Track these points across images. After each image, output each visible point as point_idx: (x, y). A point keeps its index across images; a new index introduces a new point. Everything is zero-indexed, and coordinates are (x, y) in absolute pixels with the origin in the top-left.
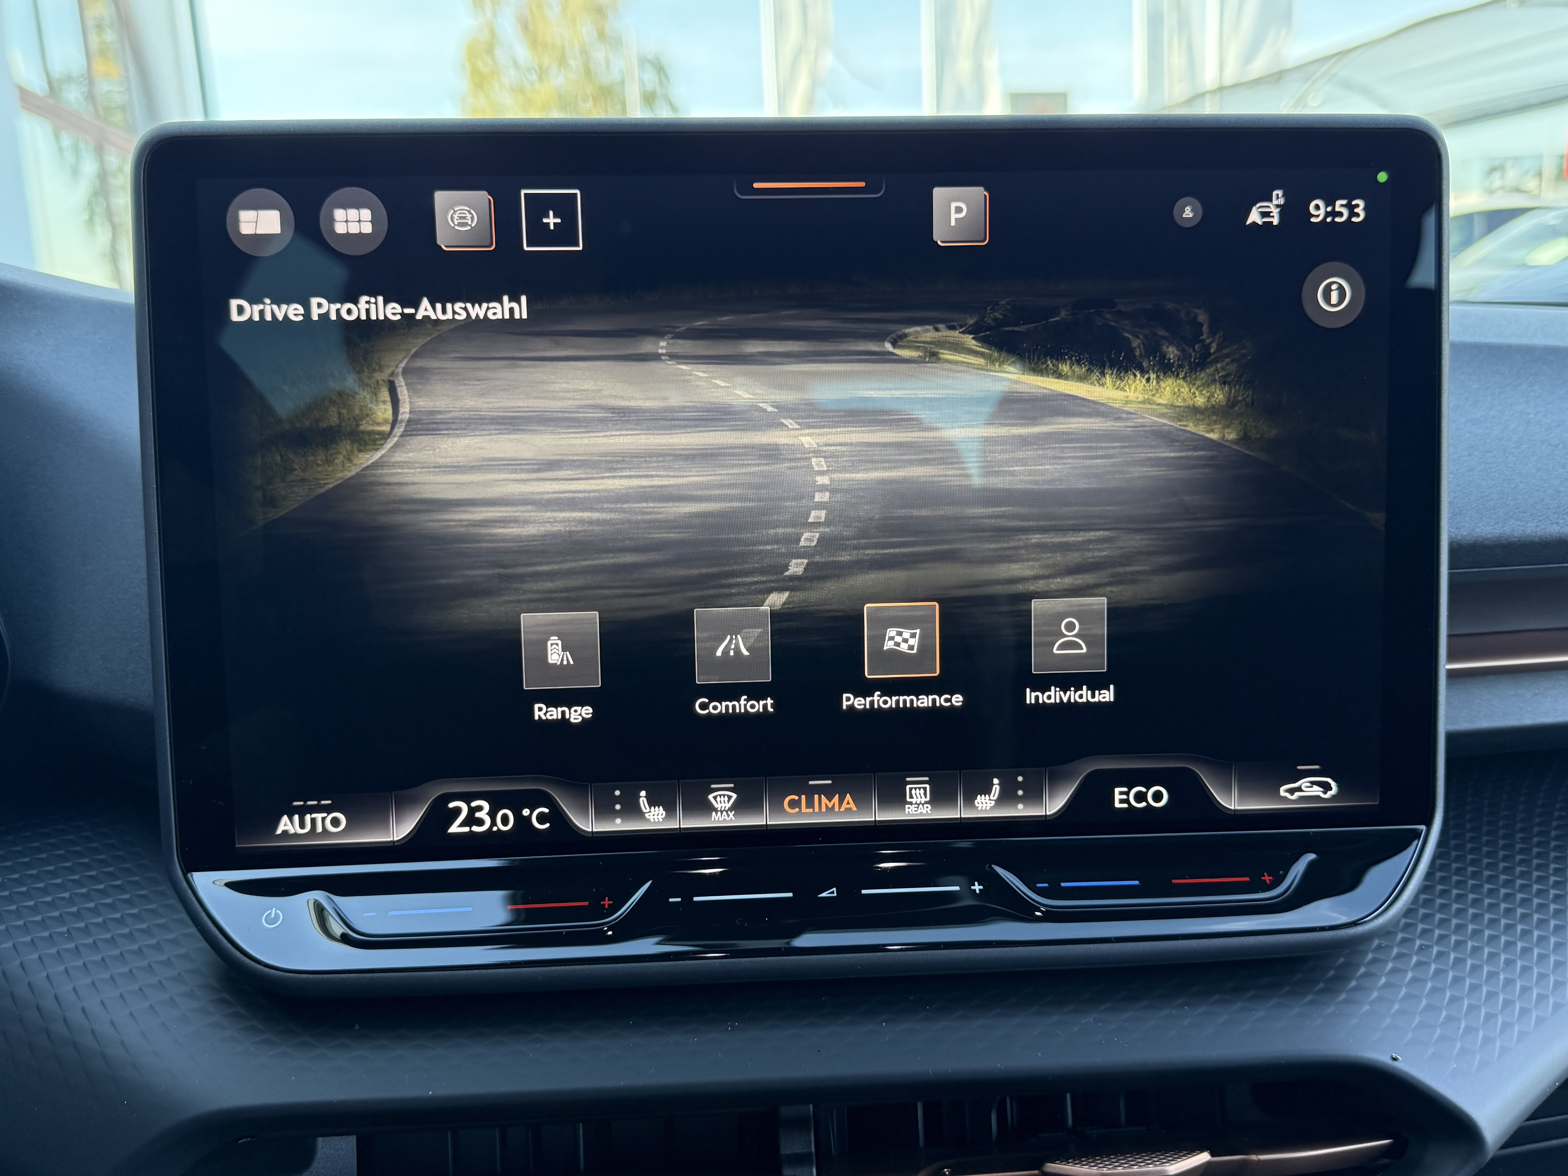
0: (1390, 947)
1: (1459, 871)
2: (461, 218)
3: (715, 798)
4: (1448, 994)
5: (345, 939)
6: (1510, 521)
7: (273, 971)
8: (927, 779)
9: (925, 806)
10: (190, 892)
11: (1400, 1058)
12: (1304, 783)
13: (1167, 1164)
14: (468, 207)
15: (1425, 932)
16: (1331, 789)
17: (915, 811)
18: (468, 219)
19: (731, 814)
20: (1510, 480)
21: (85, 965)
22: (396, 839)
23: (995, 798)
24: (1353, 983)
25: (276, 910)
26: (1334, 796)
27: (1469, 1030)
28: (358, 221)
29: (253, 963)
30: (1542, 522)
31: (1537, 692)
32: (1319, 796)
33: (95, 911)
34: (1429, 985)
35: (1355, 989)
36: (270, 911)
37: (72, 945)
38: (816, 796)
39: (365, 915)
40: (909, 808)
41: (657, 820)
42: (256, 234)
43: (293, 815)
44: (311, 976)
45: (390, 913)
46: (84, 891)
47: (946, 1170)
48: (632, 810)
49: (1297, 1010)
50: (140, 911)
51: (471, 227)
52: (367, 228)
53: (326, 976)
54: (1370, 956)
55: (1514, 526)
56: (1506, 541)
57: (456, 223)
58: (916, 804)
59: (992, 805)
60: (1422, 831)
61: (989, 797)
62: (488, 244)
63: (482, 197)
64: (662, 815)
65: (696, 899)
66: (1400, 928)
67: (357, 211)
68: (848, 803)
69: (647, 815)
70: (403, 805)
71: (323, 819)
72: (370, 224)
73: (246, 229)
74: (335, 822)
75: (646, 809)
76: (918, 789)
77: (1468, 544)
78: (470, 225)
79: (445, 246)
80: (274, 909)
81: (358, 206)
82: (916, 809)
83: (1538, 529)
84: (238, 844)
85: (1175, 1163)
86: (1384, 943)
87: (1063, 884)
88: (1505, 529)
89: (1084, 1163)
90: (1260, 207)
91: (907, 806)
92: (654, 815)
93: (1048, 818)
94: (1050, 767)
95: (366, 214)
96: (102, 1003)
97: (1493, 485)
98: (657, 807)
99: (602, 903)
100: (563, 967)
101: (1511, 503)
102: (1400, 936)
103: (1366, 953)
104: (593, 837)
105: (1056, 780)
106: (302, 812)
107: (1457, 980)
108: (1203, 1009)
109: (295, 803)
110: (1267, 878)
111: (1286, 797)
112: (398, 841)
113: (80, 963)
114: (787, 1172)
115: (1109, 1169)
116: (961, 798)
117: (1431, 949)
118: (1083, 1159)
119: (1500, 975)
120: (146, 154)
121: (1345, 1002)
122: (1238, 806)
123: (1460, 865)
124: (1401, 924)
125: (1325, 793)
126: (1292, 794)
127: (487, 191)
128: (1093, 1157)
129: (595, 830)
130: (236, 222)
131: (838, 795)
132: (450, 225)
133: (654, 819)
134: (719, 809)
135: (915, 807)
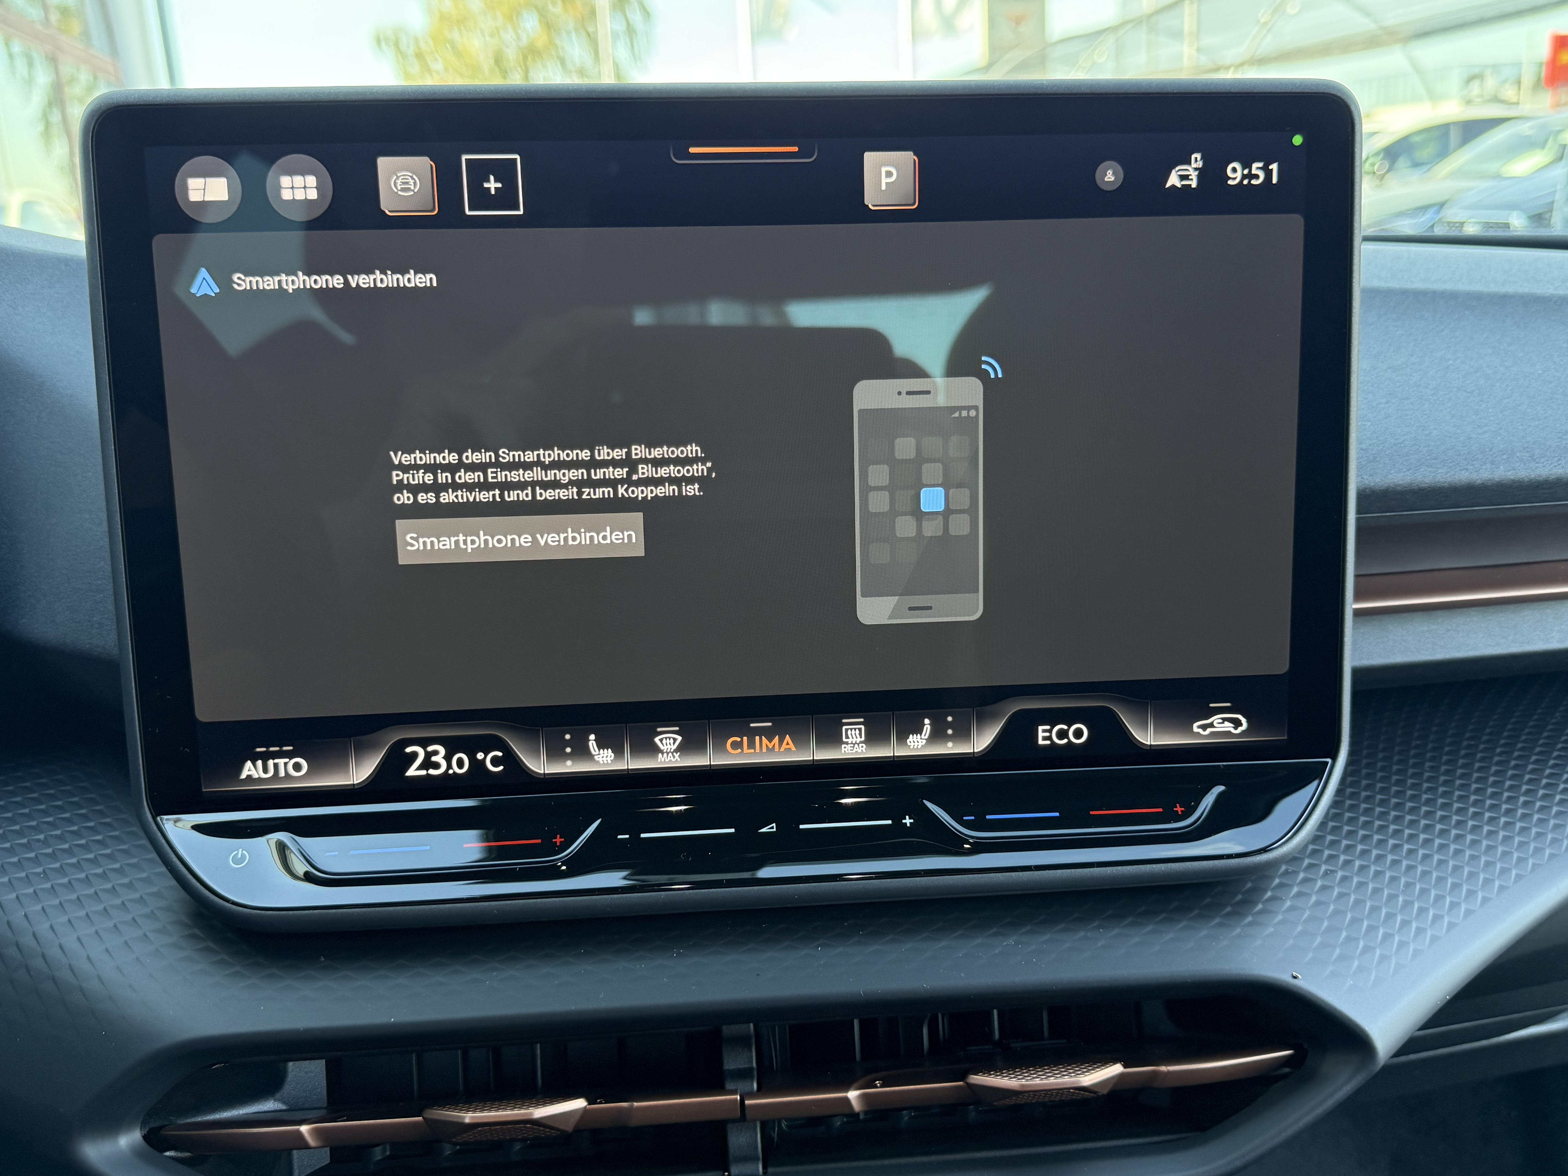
0: (1296, 873)
1: (1367, 799)
2: (403, 183)
3: (661, 740)
4: (1349, 916)
5: (309, 878)
6: (1421, 468)
7: (241, 909)
10: (160, 835)
11: (1300, 976)
12: (1216, 719)
13: (1081, 1076)
14: (411, 173)
15: (1331, 857)
16: (1241, 725)
17: (851, 750)
18: (411, 185)
19: (677, 755)
20: (1423, 426)
21: (61, 904)
22: (356, 782)
24: (1260, 906)
25: (242, 851)
26: (1244, 732)
27: (1367, 949)
29: (221, 901)
30: (1452, 468)
31: (1449, 628)
32: (1230, 732)
33: (70, 852)
34: (1332, 907)
35: (1261, 912)
36: (236, 852)
37: (48, 885)
38: (757, 738)
39: (328, 854)
41: (606, 762)
42: (204, 201)
43: (257, 760)
44: (276, 912)
45: (352, 853)
46: (58, 832)
47: (877, 1082)
48: (582, 752)
49: (1204, 932)
50: (112, 852)
51: (414, 193)
52: (313, 195)
53: (291, 912)
54: (1277, 881)
55: (1425, 472)
56: (1417, 487)
57: (399, 188)
59: (923, 743)
60: (1328, 762)
61: (921, 735)
62: (430, 208)
63: (424, 163)
64: (611, 757)
65: (643, 835)
66: (1307, 854)
67: (302, 178)
68: (788, 744)
69: (596, 757)
70: (362, 750)
71: (286, 764)
72: (315, 190)
73: (195, 196)
74: (297, 767)
75: (595, 751)
76: (853, 730)
77: (1380, 490)
78: (413, 191)
79: (390, 211)
80: (240, 850)
81: (303, 173)
83: (1448, 475)
84: (205, 788)
85: (1088, 1075)
86: (1291, 869)
87: (988, 817)
88: (1416, 475)
89: (1005, 1075)
92: (603, 757)
93: (975, 755)
94: (978, 708)
95: (311, 180)
96: (79, 939)
97: (1408, 432)
98: (606, 750)
99: (554, 840)
100: (517, 901)
101: (1424, 449)
102: (1307, 861)
103: (1272, 878)
104: (544, 778)
105: (983, 719)
106: (265, 757)
107: (1358, 903)
108: (1116, 931)
109: (258, 750)
110: (1179, 809)
111: (1199, 733)
112: (357, 784)
113: (56, 902)
114: (729, 1086)
115: (1027, 1080)
116: (894, 738)
117: (1335, 874)
118: (1004, 1071)
119: (1399, 897)
120: (93, 123)
121: (1250, 924)
122: (1153, 742)
123: (1368, 793)
124: (1308, 851)
125: (1236, 728)
126: (1205, 730)
127: (428, 157)
128: (1014, 1069)
129: (546, 772)
130: (185, 189)
131: (777, 736)
132: (393, 190)
133: (603, 760)
134: (665, 751)
135: (851, 747)
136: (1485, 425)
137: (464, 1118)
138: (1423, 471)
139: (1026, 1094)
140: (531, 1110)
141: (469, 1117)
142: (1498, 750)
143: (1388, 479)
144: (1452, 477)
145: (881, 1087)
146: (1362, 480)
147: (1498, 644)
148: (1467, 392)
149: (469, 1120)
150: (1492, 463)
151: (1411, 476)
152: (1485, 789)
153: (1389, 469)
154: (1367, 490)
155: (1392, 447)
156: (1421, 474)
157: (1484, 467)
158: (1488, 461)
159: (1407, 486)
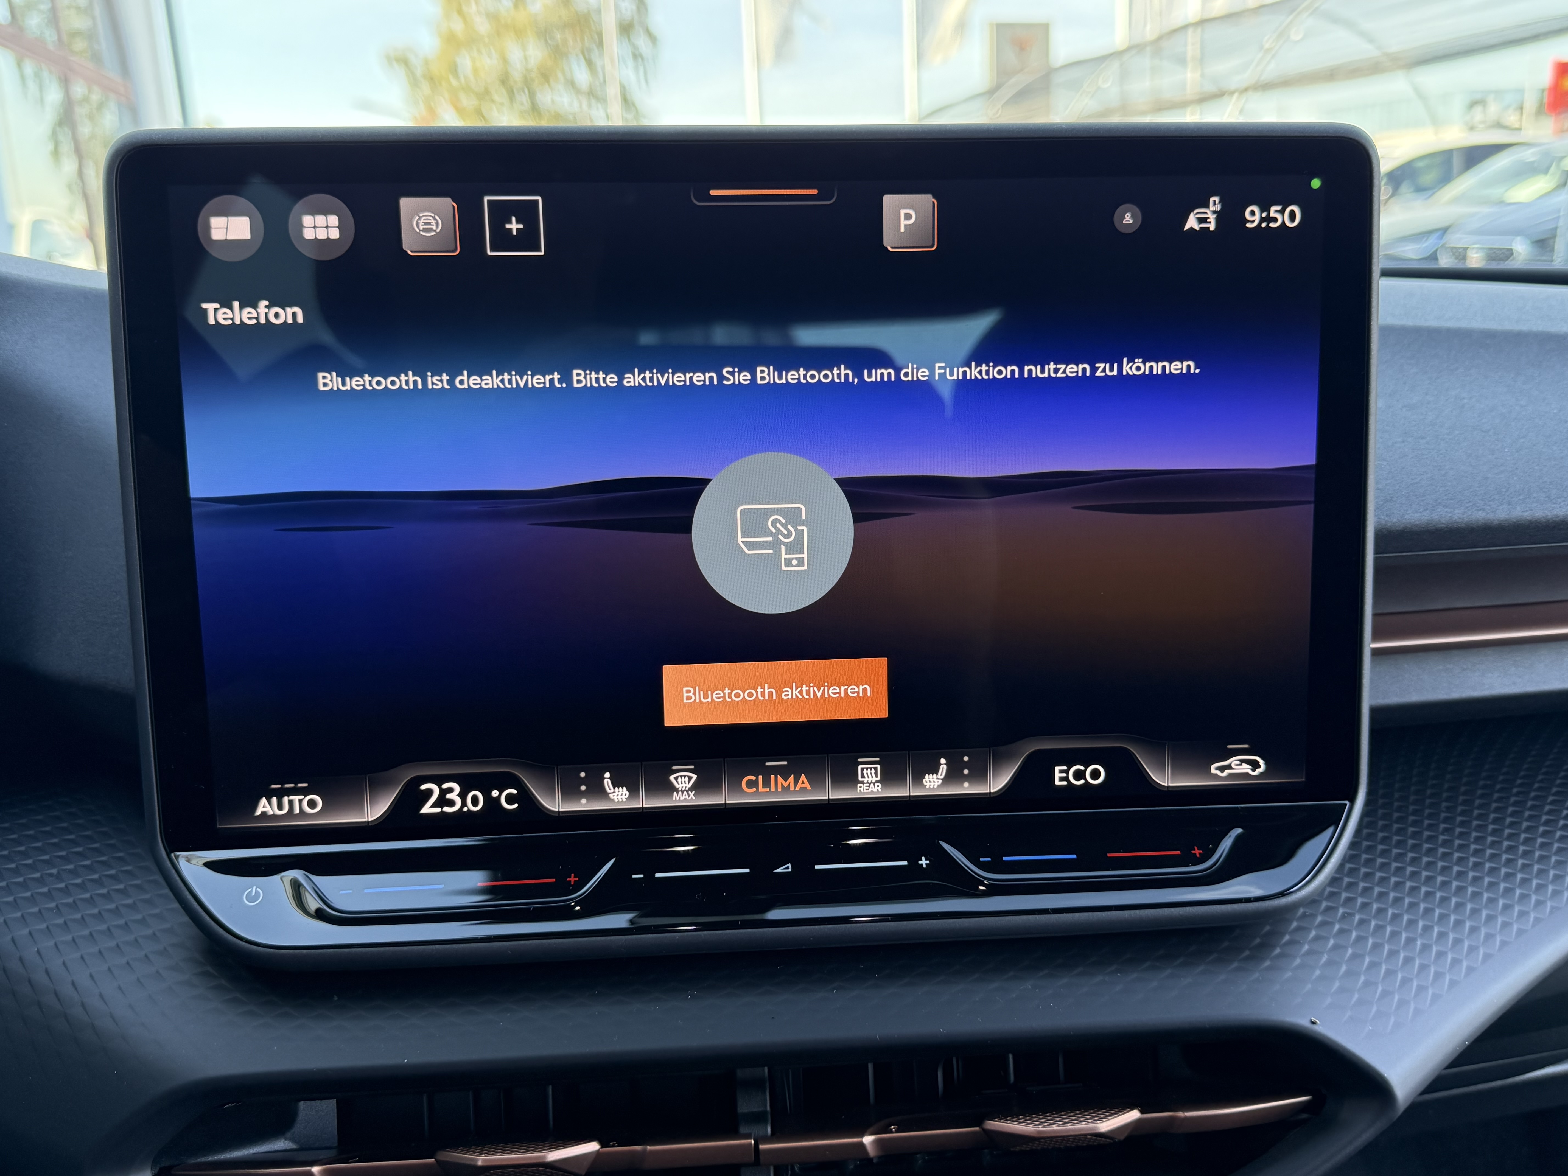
0: (1313, 916)
1: (1384, 840)
2: (425, 224)
3: (676, 779)
4: (1367, 960)
5: (321, 915)
6: (1438, 508)
7: (255, 947)
8: (878, 759)
9: (876, 784)
10: (174, 871)
11: (1318, 1022)
12: (1234, 761)
13: (1098, 1122)
14: (433, 213)
15: (1349, 900)
16: (1259, 767)
17: (866, 789)
18: (433, 225)
19: (692, 794)
20: (1440, 466)
21: (74, 940)
22: (370, 819)
23: (942, 777)
24: (1278, 951)
25: (256, 888)
26: (1261, 773)
27: (1385, 994)
28: (325, 227)
29: (235, 940)
30: (1469, 509)
31: (1465, 667)
32: (1248, 774)
33: (82, 887)
34: (1350, 951)
35: (1279, 956)
36: (250, 889)
37: (60, 921)
38: (773, 777)
39: (341, 892)
40: (861, 787)
41: (620, 800)
42: (226, 240)
43: (272, 797)
44: (291, 951)
45: (365, 891)
46: (71, 867)
47: (892, 1127)
48: (598, 791)
49: (1222, 977)
50: (125, 887)
51: (436, 233)
52: (335, 234)
53: (305, 951)
54: (1295, 924)
55: (1441, 513)
56: (1434, 528)
57: (421, 229)
58: (867, 783)
59: (940, 783)
60: (1346, 805)
61: (937, 775)
62: (452, 249)
63: (446, 204)
64: (625, 795)
65: (657, 875)
66: (1325, 896)
67: (324, 217)
68: (803, 783)
69: (611, 795)
70: (377, 787)
71: (300, 801)
72: (337, 229)
73: (217, 235)
74: (312, 804)
75: (610, 789)
76: (869, 770)
77: (1397, 530)
78: (435, 231)
79: (411, 251)
80: (255, 887)
81: (325, 212)
82: (868, 788)
83: (1465, 516)
84: (220, 825)
85: (1106, 1121)
86: (1309, 912)
87: (1005, 859)
88: (1433, 515)
89: (1021, 1121)
90: (1198, 213)
91: (859, 785)
92: (618, 795)
93: (992, 796)
94: (994, 748)
95: (334, 220)
96: (91, 976)
97: (1423, 472)
98: (620, 788)
99: (568, 879)
100: (531, 942)
101: (1440, 489)
102: (1324, 904)
103: (1290, 921)
104: (559, 816)
105: (1000, 760)
106: (280, 794)
107: (1377, 946)
108: (1135, 975)
109: (273, 786)
110: (1197, 852)
111: (1216, 774)
112: (372, 821)
113: (69, 938)
114: (743, 1130)
115: (1044, 1126)
116: (909, 778)
117: (1353, 917)
118: (1021, 1117)
119: (1417, 941)
120: (118, 162)
121: (1269, 969)
122: (1171, 783)
123: (1386, 834)
124: (1326, 893)
125: (1254, 770)
126: (1222, 772)
127: (451, 198)
128: (1030, 1115)
129: (561, 810)
130: (208, 228)
131: (793, 775)
132: (416, 231)
133: (618, 799)
134: (680, 789)
135: (866, 786)
136: (1501, 465)
137: (477, 1160)
138: (1440, 512)
139: (1042, 1140)
140: (544, 1153)
141: (480, 1159)
142: (1515, 790)
143: (1405, 519)
144: (1469, 517)
145: (897, 1132)
146: (1378, 520)
147: (1514, 683)
148: (1483, 431)
149: (482, 1162)
150: (1509, 503)
151: (1428, 516)
152: (1502, 830)
153: (1406, 509)
154: (1384, 530)
155: (1408, 487)
156: (1437, 515)
157: (1501, 508)
158: (1504, 501)
159: (1423, 526)
